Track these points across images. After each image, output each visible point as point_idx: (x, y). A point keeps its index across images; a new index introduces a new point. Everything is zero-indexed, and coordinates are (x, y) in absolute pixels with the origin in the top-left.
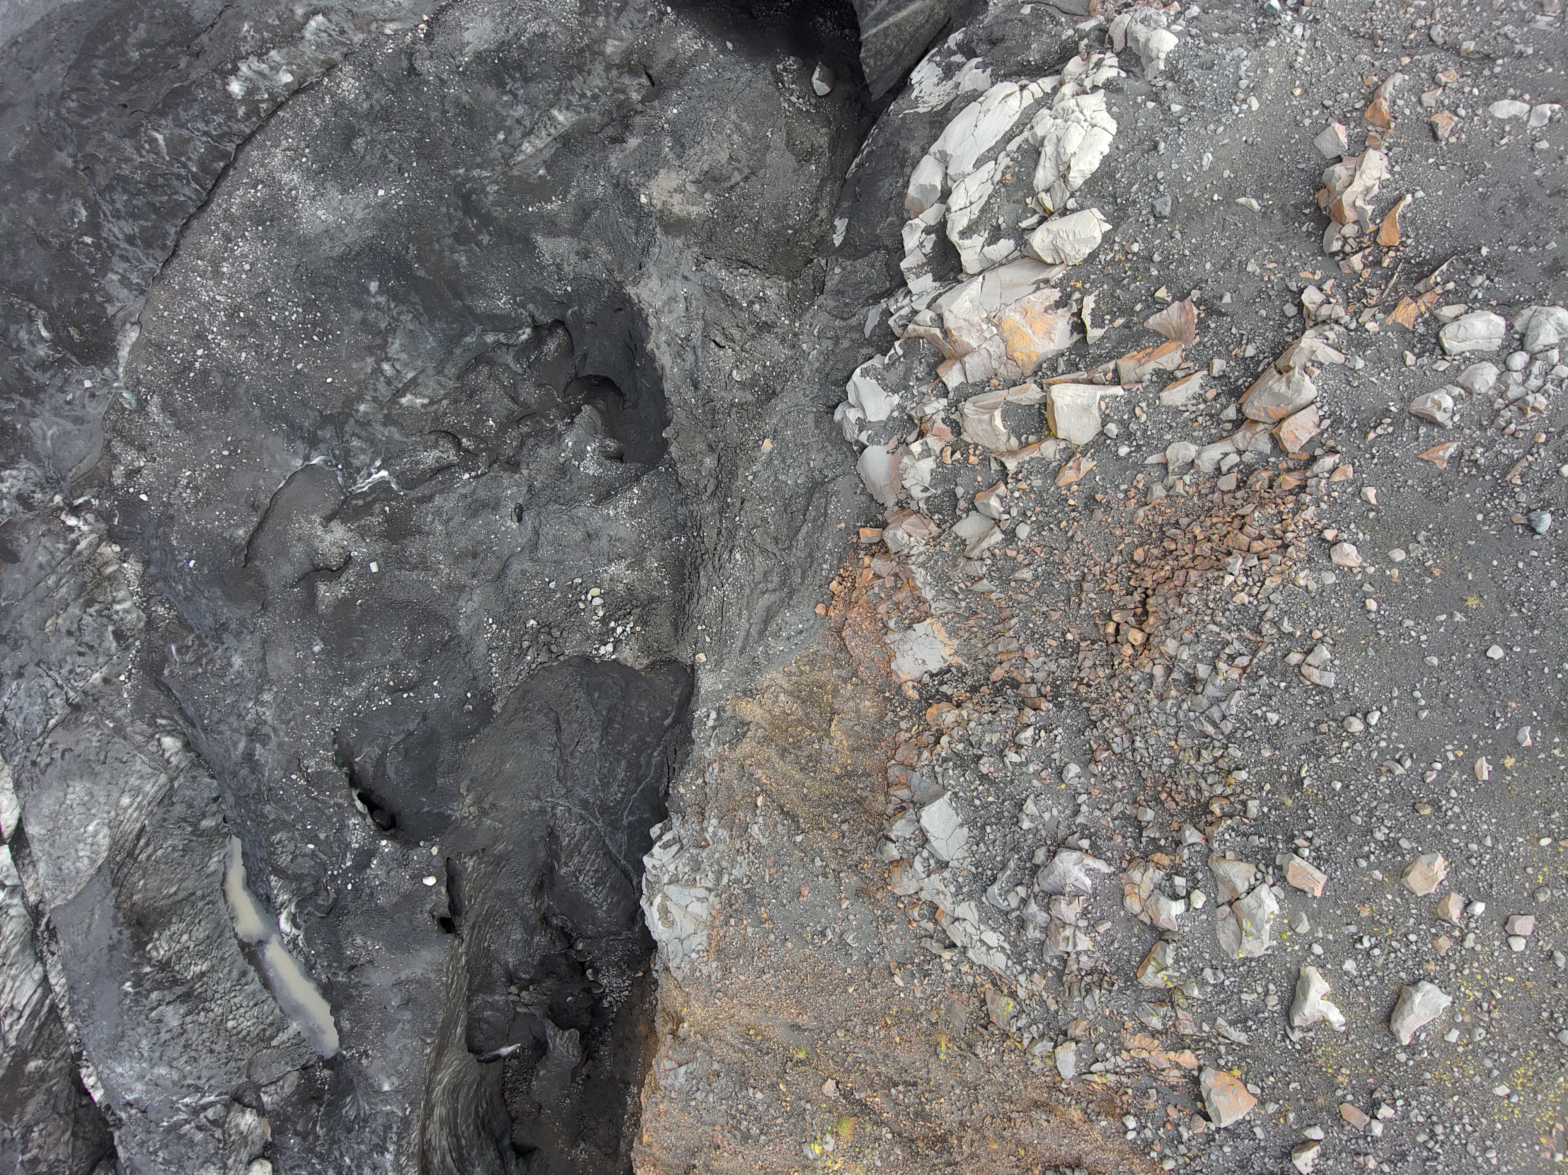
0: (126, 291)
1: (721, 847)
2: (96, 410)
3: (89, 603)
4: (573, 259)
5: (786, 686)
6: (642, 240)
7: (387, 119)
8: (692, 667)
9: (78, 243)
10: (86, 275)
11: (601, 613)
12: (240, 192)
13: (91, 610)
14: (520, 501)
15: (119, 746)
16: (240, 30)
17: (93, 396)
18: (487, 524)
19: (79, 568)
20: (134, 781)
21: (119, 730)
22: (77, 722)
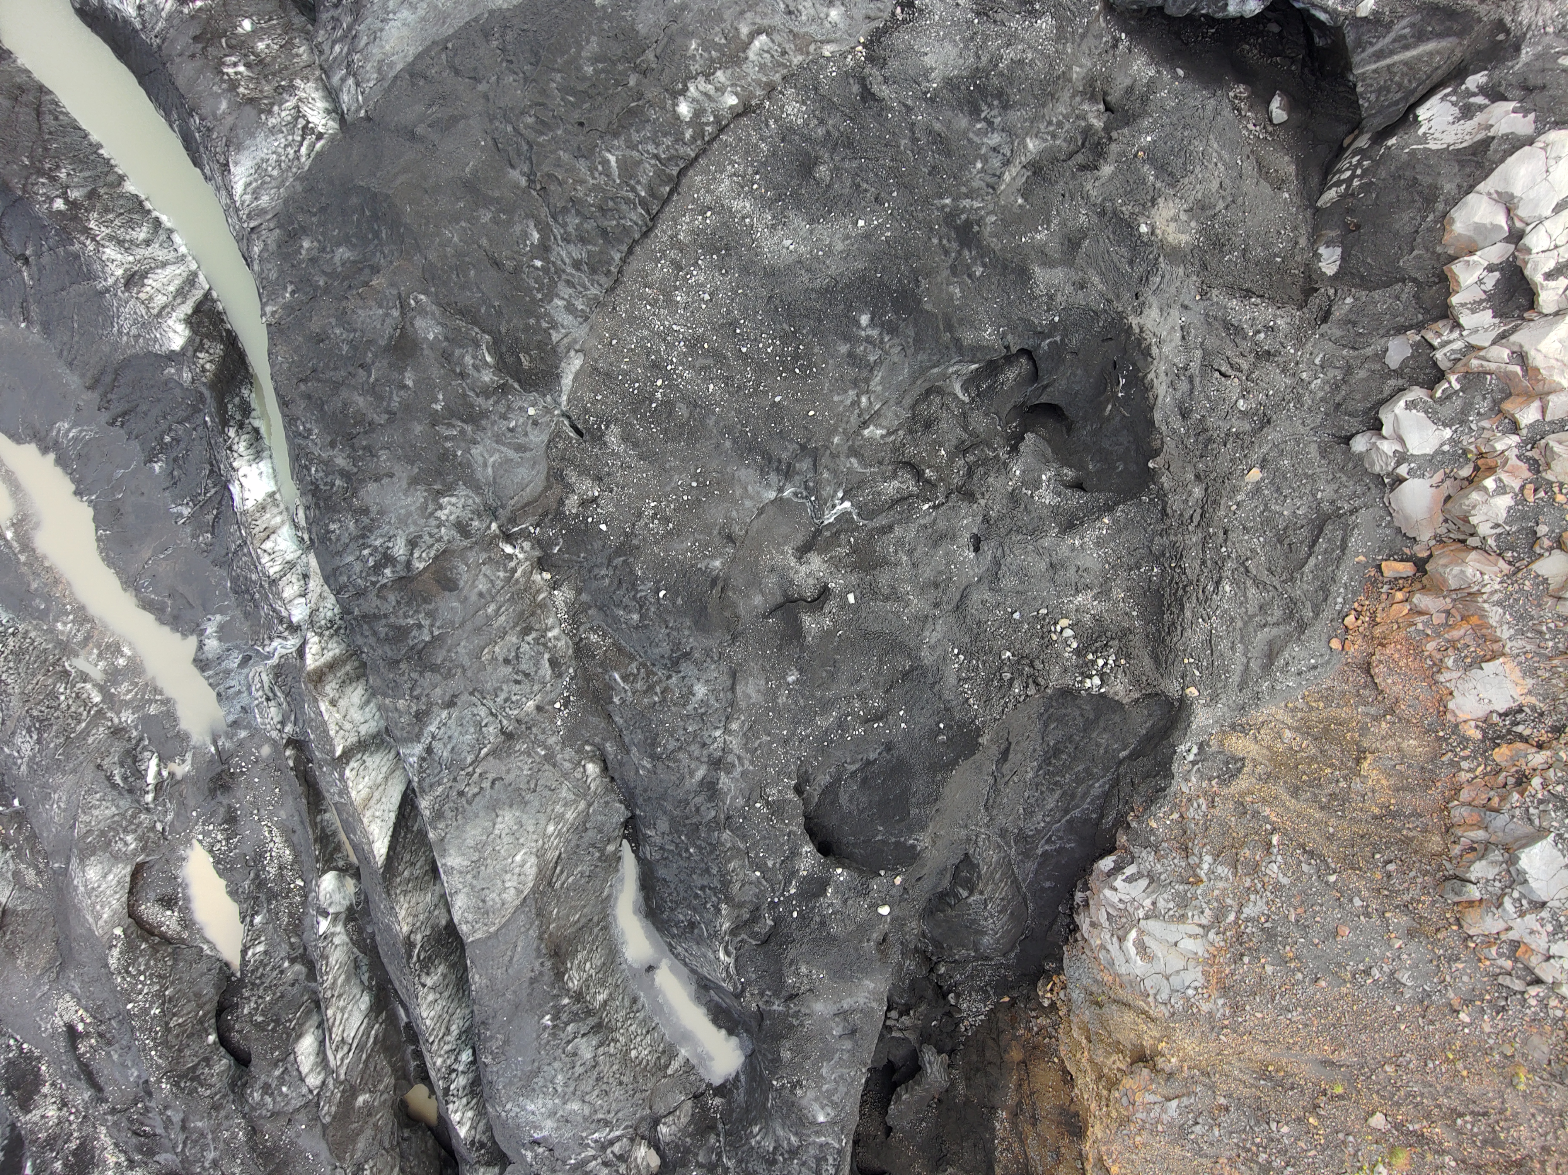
0: (571, 317)
1: (1220, 884)
2: (538, 438)
3: (527, 631)
4: (1069, 289)
5: (1289, 721)
6: (1140, 269)
7: (850, 145)
8: (1183, 700)
9: (529, 266)
10: (533, 300)
11: (1075, 645)
12: (687, 219)
13: (529, 638)
14: (975, 531)
15: (549, 775)
16: (687, 49)
17: (535, 423)
18: (947, 554)
19: (517, 597)
20: (559, 809)
21: (549, 758)
22: (510, 751)
